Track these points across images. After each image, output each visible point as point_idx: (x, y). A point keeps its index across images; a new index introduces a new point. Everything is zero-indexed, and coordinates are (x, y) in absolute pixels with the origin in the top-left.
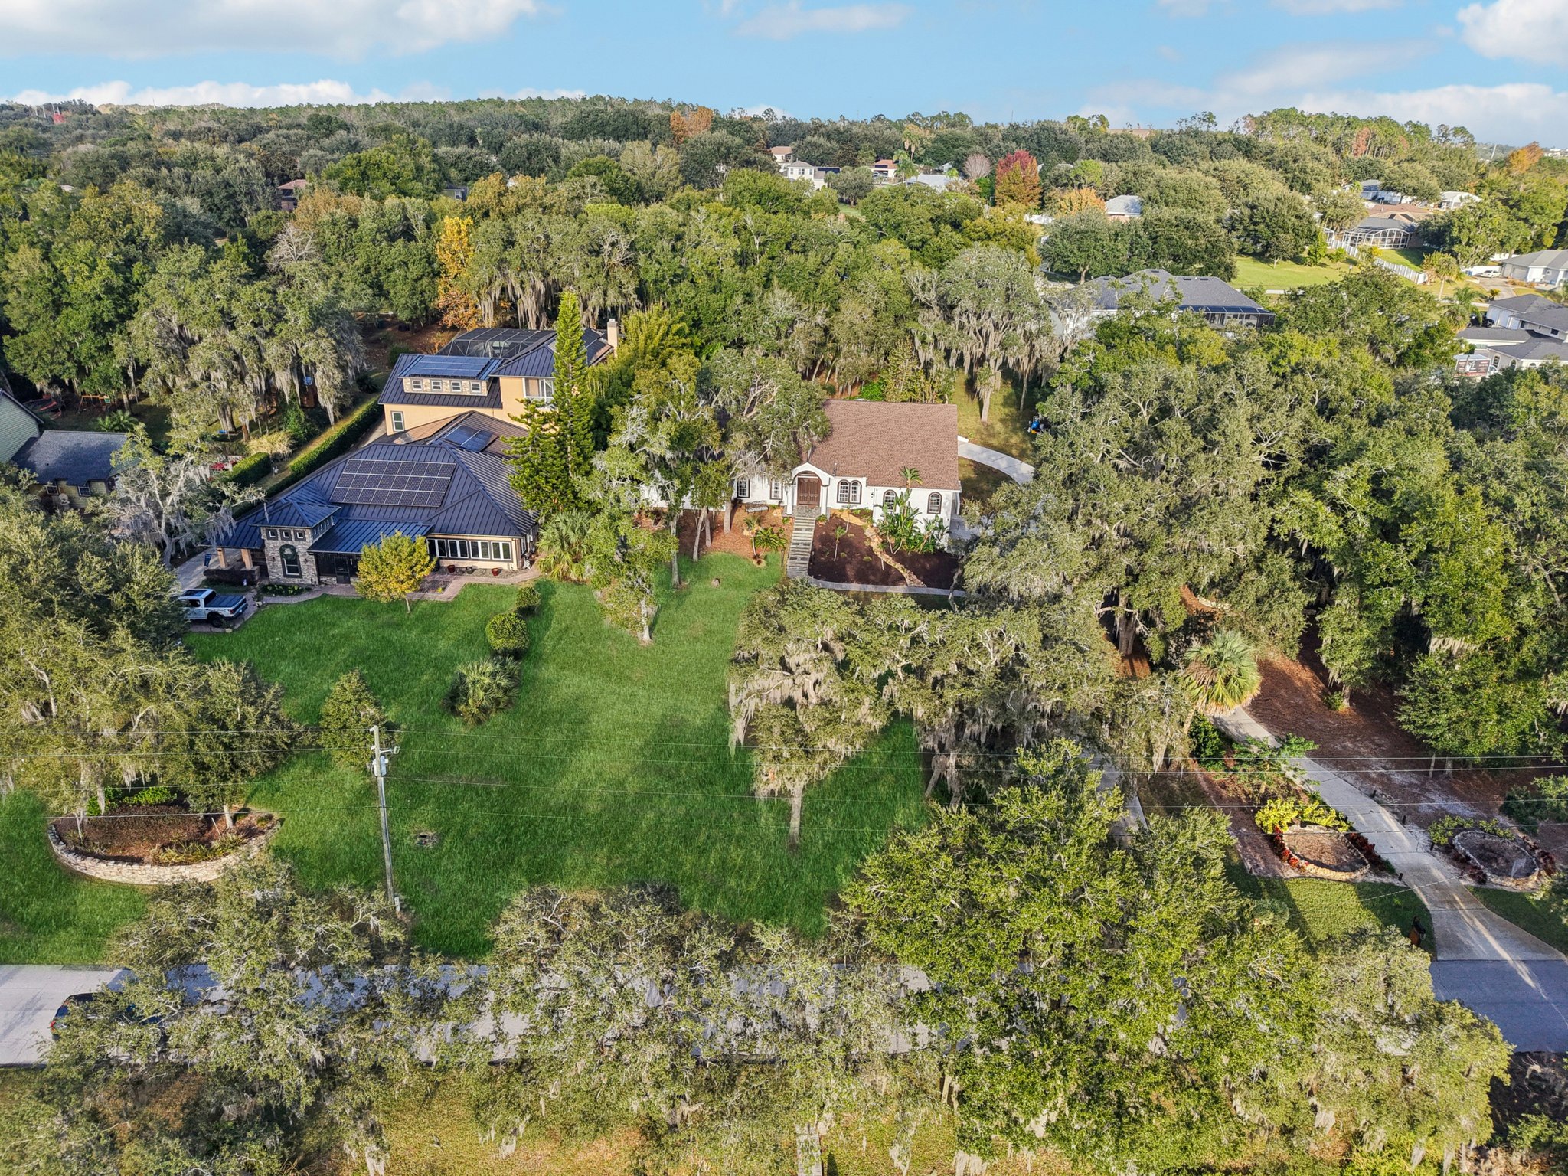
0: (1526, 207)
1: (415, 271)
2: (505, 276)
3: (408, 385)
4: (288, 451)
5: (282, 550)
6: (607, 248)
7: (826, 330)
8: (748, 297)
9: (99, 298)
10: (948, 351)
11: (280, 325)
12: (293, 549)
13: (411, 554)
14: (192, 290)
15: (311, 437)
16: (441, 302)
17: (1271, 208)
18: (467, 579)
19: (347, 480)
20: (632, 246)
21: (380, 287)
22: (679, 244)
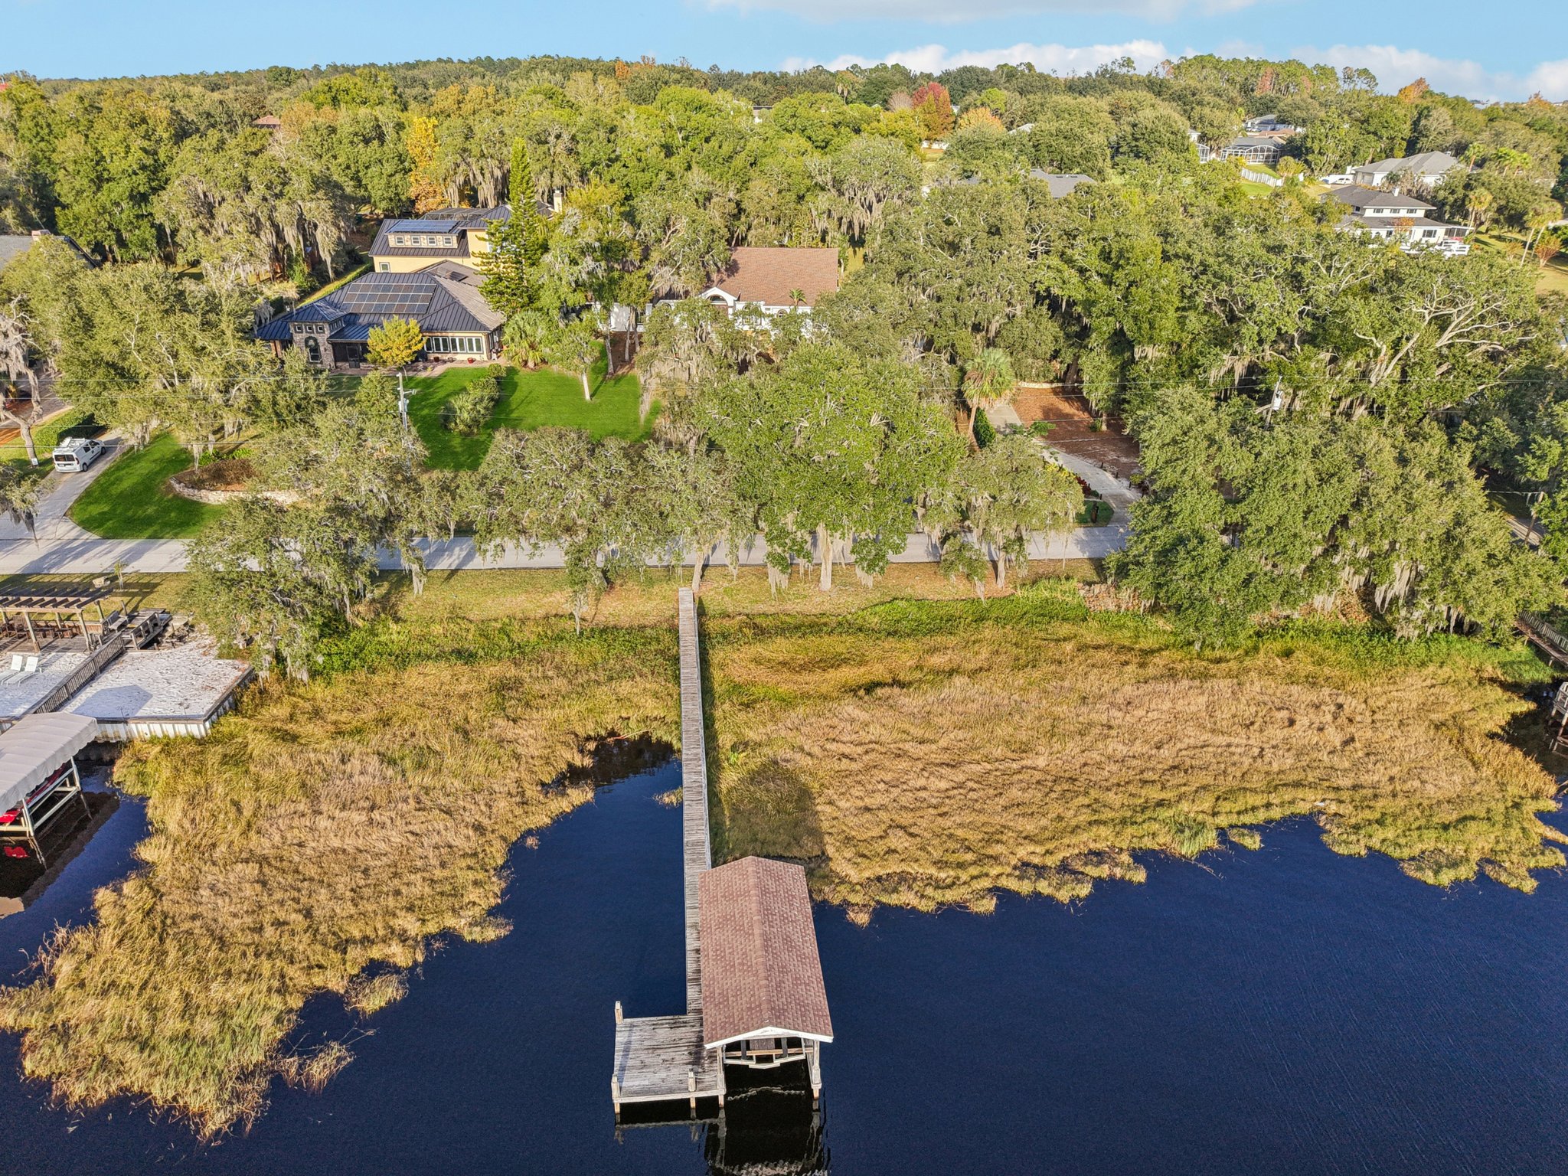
0: (1374, 122)
1: (389, 168)
2: (468, 164)
3: (393, 241)
4: (296, 296)
5: (307, 341)
6: (552, 139)
7: (738, 204)
8: (671, 175)
9: (135, 173)
10: (840, 219)
11: (287, 188)
12: (315, 340)
13: (408, 331)
14: (217, 162)
15: (314, 290)
16: (412, 193)
17: (1150, 126)
18: (449, 365)
19: (352, 297)
20: (573, 138)
21: (360, 181)
22: (613, 137)
